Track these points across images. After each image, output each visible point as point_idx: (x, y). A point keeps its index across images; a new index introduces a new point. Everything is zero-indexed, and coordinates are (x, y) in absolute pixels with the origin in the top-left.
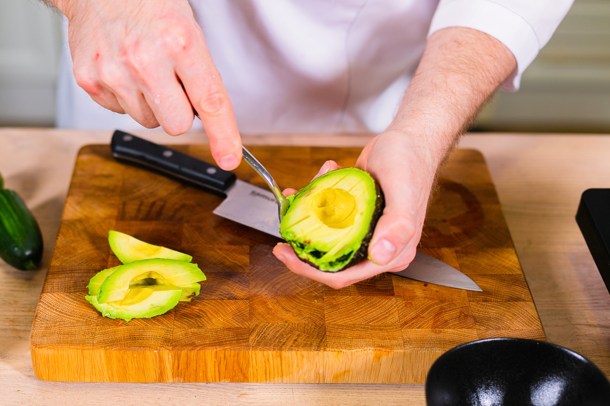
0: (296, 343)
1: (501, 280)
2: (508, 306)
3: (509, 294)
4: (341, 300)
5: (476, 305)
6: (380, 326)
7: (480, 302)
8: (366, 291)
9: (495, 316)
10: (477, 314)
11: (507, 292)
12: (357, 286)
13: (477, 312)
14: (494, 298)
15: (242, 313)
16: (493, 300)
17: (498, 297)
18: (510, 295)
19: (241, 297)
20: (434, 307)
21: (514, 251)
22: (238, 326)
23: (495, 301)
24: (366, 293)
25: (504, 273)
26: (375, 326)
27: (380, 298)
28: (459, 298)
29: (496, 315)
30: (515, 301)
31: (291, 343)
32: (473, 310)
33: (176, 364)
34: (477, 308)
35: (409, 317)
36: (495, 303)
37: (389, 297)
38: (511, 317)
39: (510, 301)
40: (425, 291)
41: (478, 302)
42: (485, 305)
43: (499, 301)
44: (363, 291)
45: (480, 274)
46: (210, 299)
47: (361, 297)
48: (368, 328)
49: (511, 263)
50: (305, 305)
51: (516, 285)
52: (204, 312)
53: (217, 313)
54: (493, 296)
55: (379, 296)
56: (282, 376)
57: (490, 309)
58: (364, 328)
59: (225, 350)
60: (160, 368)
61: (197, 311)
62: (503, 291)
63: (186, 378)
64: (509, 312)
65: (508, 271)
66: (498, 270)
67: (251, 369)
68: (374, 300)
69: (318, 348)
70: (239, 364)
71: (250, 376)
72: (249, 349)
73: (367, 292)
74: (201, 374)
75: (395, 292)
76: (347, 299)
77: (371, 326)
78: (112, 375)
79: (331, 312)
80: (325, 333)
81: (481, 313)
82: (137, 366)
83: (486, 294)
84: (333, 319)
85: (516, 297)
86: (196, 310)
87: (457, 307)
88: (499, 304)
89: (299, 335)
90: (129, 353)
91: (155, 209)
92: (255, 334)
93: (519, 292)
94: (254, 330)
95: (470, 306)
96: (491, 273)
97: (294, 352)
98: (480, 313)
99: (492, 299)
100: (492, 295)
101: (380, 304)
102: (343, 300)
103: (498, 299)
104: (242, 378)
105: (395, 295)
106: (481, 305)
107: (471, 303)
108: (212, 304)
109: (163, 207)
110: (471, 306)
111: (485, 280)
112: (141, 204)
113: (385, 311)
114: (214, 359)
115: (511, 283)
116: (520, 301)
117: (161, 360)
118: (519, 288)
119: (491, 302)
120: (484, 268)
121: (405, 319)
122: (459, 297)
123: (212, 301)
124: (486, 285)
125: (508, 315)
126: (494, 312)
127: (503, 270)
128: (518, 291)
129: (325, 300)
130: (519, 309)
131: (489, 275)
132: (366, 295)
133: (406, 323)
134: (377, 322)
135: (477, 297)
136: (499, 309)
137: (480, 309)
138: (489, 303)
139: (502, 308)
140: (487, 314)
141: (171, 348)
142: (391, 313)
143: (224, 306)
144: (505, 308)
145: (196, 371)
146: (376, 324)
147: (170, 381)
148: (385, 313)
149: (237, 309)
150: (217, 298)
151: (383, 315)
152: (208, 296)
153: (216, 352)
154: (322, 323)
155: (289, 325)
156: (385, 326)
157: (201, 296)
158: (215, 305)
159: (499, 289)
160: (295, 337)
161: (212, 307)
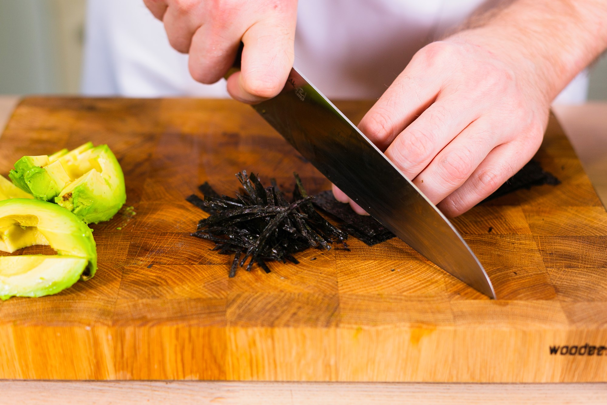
0: (296, 317)
1: (590, 242)
2: (603, 273)
4: (362, 266)
5: (557, 271)
6: (419, 297)
7: (562, 268)
9: (584, 285)
10: (559, 283)
11: (599, 256)
13: (558, 280)
14: (582, 263)
15: (219, 281)
16: (581, 266)
17: (587, 263)
18: (604, 260)
19: (218, 261)
20: (496, 273)
21: (604, 210)
22: (210, 296)
23: (583, 267)
25: (593, 235)
26: (411, 297)
27: (418, 263)
28: (531, 264)
29: (586, 284)
31: (287, 317)
32: (553, 278)
33: (119, 350)
34: (558, 276)
36: (583, 270)
39: (605, 267)
40: (483, 255)
41: (559, 269)
42: (569, 271)
43: (589, 267)
44: (393, 254)
45: (560, 235)
46: (174, 264)
47: (390, 262)
48: (401, 299)
49: (601, 223)
50: (309, 271)
52: (163, 279)
53: (181, 281)
54: (580, 261)
58: (396, 299)
59: (190, 326)
60: (96, 356)
61: (154, 278)
62: (594, 255)
63: (134, 372)
65: (598, 232)
66: (584, 231)
67: (229, 358)
68: (409, 266)
69: (328, 324)
70: (211, 349)
71: (228, 368)
72: (226, 325)
73: (399, 256)
74: (156, 366)
76: (370, 265)
77: (405, 296)
78: (27, 366)
79: (347, 280)
80: (339, 305)
81: (565, 282)
82: (62, 352)
83: (570, 259)
84: (350, 288)
86: (152, 277)
87: (530, 274)
88: (589, 271)
89: (299, 308)
90: (50, 330)
92: (235, 306)
94: (234, 301)
95: (547, 273)
96: (574, 234)
97: (291, 329)
98: (563, 281)
99: (579, 265)
100: (578, 260)
101: (418, 269)
102: (365, 265)
103: (588, 264)
104: (216, 372)
106: (563, 272)
107: (548, 269)
108: (176, 270)
110: (550, 273)
111: (567, 242)
114: (174, 341)
115: (604, 246)
117: (96, 343)
119: (578, 268)
120: (564, 229)
122: (531, 262)
123: (176, 266)
124: (569, 248)
125: (603, 283)
126: (583, 279)
127: (591, 231)
129: (339, 265)
131: (572, 237)
132: (397, 259)
134: (413, 292)
135: (557, 263)
136: (590, 277)
137: (562, 276)
138: (575, 270)
139: (594, 275)
140: (573, 282)
141: (110, 323)
142: (434, 281)
143: (192, 272)
144: (599, 275)
145: (149, 360)
146: (413, 294)
147: (112, 377)
148: (426, 280)
149: (212, 276)
150: (185, 262)
151: (423, 283)
152: (171, 260)
153: (177, 330)
154: (334, 293)
155: (285, 294)
156: (426, 297)
157: (162, 260)
158: (179, 271)
159: (588, 253)
160: (293, 310)
161: (176, 273)
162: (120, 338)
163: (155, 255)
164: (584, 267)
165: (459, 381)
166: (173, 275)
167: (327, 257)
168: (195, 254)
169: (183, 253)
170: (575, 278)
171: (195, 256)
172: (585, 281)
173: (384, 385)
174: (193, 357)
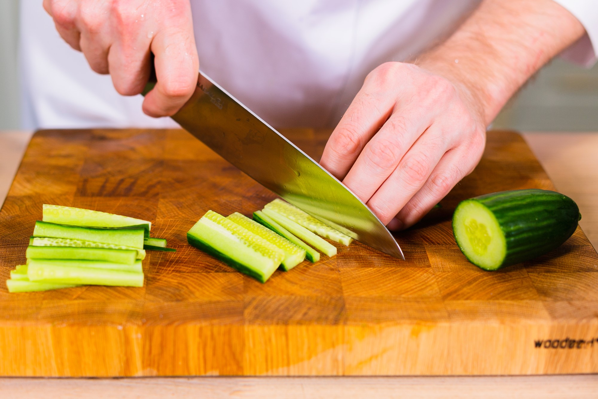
0: (307, 316)
2: (579, 277)
3: (577, 265)
4: (363, 272)
5: (538, 276)
6: (416, 298)
7: (542, 273)
8: (393, 263)
10: (540, 285)
11: (574, 262)
12: (382, 258)
13: (539, 283)
14: (559, 268)
15: (235, 286)
16: (558, 271)
17: (563, 268)
18: (579, 266)
23: (560, 272)
24: (394, 265)
26: (409, 298)
27: (413, 270)
29: (564, 286)
30: (586, 271)
31: (299, 316)
32: (534, 281)
33: (147, 348)
34: (539, 279)
35: (452, 289)
36: (560, 274)
37: (424, 268)
38: (584, 287)
39: (580, 272)
41: (539, 273)
42: (548, 275)
43: (566, 272)
44: (389, 262)
46: (193, 272)
47: (388, 269)
48: (400, 301)
49: (574, 234)
50: (315, 277)
51: (585, 256)
52: (184, 285)
53: (201, 286)
55: (411, 268)
56: (288, 364)
57: (555, 280)
58: (395, 300)
59: (212, 325)
60: (126, 354)
61: (176, 284)
62: (569, 261)
63: (160, 368)
64: (581, 283)
65: (572, 242)
67: (247, 355)
68: (405, 272)
69: (336, 322)
70: (230, 346)
71: (246, 364)
72: (245, 323)
74: (180, 363)
75: (431, 263)
76: (369, 271)
77: (404, 298)
78: (62, 364)
79: (350, 284)
80: (344, 306)
82: (95, 350)
83: (548, 265)
84: (353, 291)
85: (587, 267)
86: (174, 283)
87: (513, 278)
88: (566, 275)
89: (309, 309)
90: (85, 330)
91: (124, 186)
92: (251, 307)
93: (590, 263)
94: (250, 303)
95: (529, 277)
97: (304, 328)
98: (544, 284)
99: (556, 270)
100: (556, 266)
101: (413, 275)
102: (365, 272)
103: (565, 269)
104: (235, 368)
105: (432, 266)
106: (543, 276)
107: (530, 274)
108: (195, 277)
109: (133, 184)
112: (107, 181)
113: (420, 283)
114: (197, 339)
115: (578, 254)
116: (593, 271)
117: (127, 341)
118: (589, 259)
119: (556, 272)
121: (447, 291)
123: (195, 274)
125: (580, 285)
126: (561, 282)
128: (588, 262)
129: (342, 272)
130: (592, 279)
133: (449, 294)
134: (411, 294)
136: (567, 280)
137: (542, 279)
138: (554, 274)
139: (571, 278)
140: (552, 284)
141: (140, 323)
142: (428, 284)
143: (210, 279)
144: (575, 278)
145: (174, 357)
146: (410, 296)
147: (140, 373)
148: (421, 284)
149: (228, 282)
150: (202, 271)
151: (418, 287)
152: (190, 269)
153: (201, 329)
154: (339, 295)
155: (296, 298)
156: (422, 298)
157: (181, 269)
158: (198, 278)
159: (564, 260)
160: (304, 310)
161: (195, 280)
162: (149, 336)
163: (174, 265)
164: (562, 272)
165: (454, 374)
166: (193, 281)
167: (330, 265)
168: (210, 263)
169: (200, 263)
170: (554, 281)
171: (211, 265)
172: (563, 284)
173: (386, 379)
174: (214, 354)
